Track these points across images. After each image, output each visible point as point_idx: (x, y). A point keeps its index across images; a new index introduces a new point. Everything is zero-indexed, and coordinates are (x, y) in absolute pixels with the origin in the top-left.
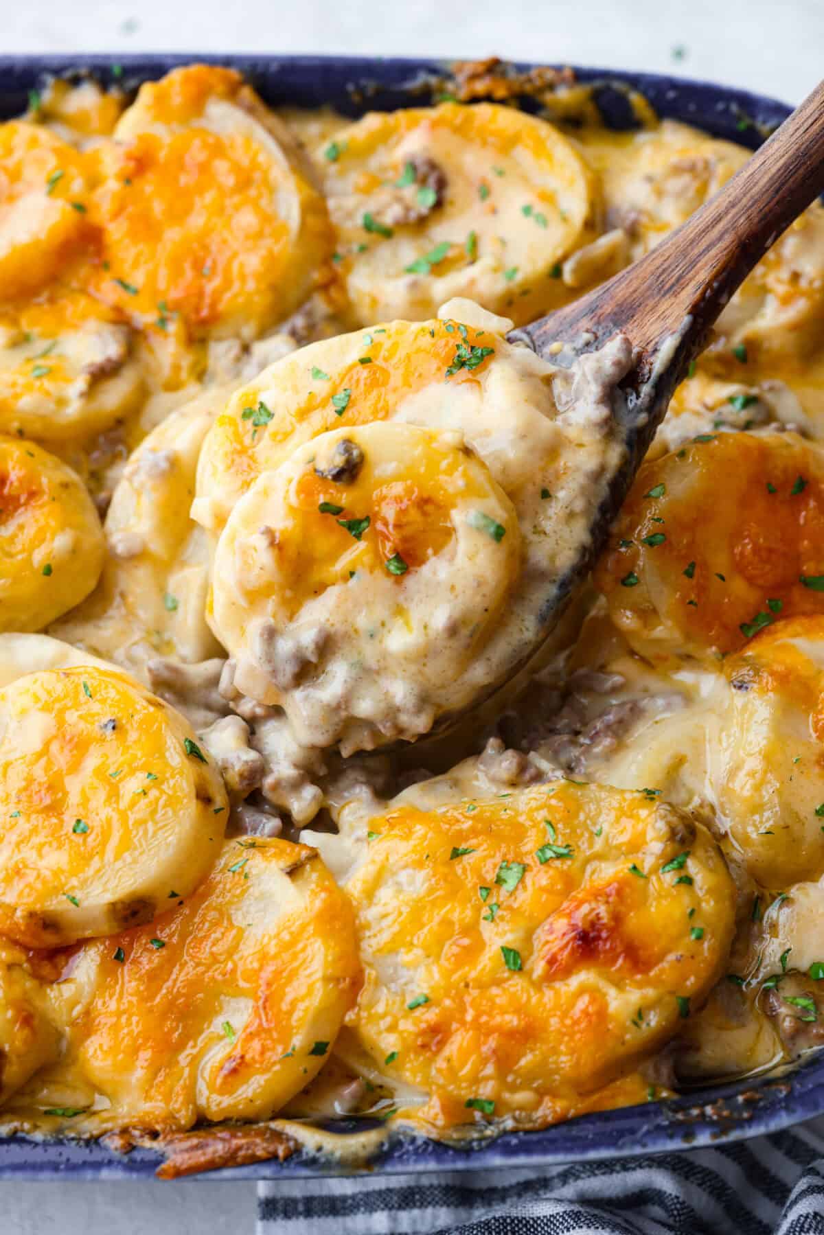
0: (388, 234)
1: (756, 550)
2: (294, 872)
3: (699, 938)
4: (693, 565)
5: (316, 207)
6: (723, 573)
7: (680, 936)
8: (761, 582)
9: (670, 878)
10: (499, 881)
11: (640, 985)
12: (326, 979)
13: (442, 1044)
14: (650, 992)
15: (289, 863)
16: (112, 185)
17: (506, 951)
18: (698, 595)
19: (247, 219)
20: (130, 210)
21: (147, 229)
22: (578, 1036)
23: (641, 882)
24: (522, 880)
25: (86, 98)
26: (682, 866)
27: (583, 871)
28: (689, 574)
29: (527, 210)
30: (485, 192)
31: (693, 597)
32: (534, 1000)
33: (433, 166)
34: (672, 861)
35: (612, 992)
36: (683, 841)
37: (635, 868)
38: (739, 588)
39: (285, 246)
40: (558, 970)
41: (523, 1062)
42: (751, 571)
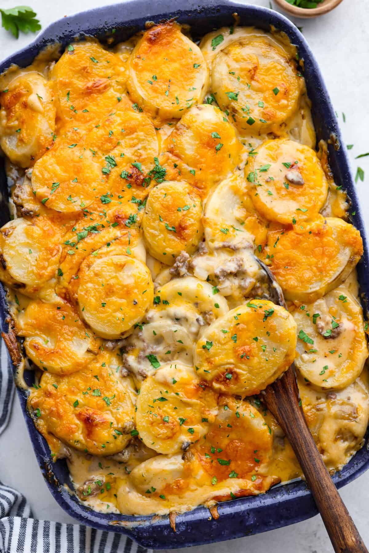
0: (314, 322)
1: (237, 447)
2: (89, 351)
3: (103, 447)
4: (231, 427)
5: (318, 296)
6: (230, 436)
7: (100, 442)
8: (228, 448)
9: (114, 433)
10: (94, 391)
11: (84, 438)
12: (61, 368)
13: (48, 397)
14: (84, 441)
15: (91, 349)
16: (308, 228)
17: (77, 401)
18: (222, 428)
19: (308, 275)
20: (301, 237)
21: (296, 244)
22: (65, 429)
23: (109, 426)
24: (97, 396)
25: (343, 205)
26: (118, 434)
27: (107, 410)
28: (228, 426)
29: (326, 368)
30: (332, 352)
31: (222, 427)
32: (69, 414)
33: (339, 334)
34: (118, 431)
35: (80, 432)
36: (124, 432)
37: (112, 423)
38: (226, 442)
39: (300, 290)
40: (79, 416)
41: (54, 419)
42: (231, 445)
